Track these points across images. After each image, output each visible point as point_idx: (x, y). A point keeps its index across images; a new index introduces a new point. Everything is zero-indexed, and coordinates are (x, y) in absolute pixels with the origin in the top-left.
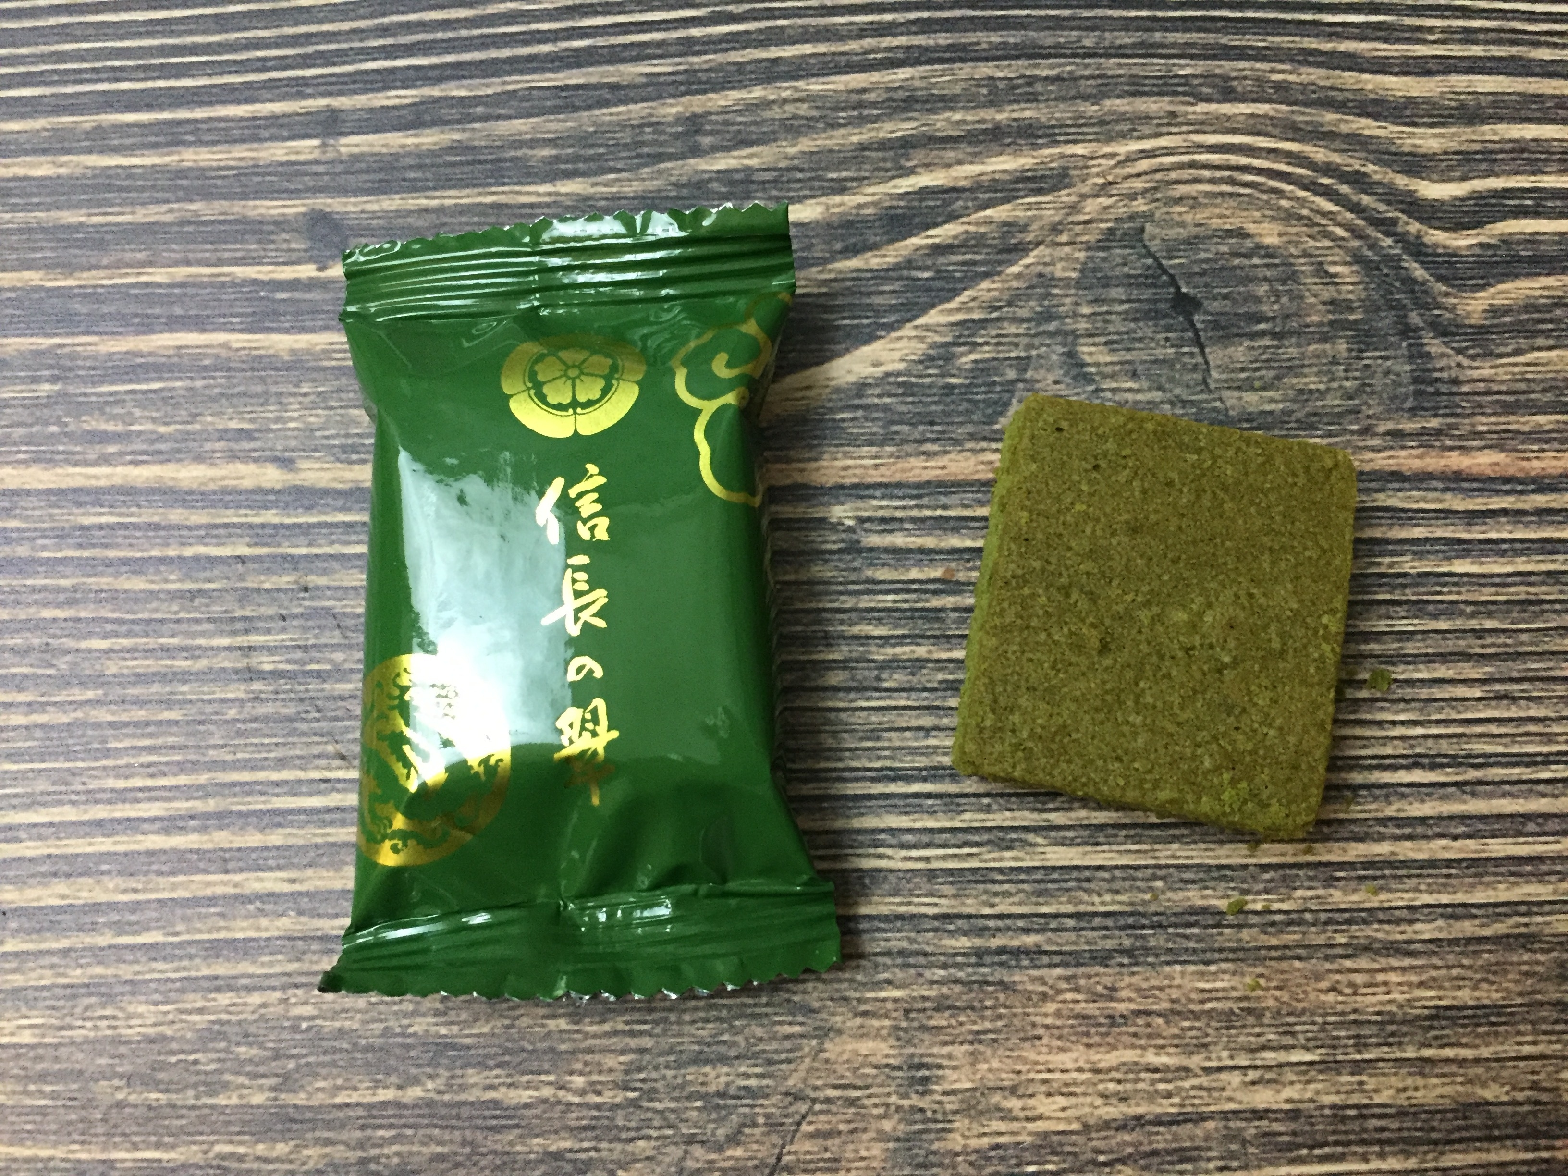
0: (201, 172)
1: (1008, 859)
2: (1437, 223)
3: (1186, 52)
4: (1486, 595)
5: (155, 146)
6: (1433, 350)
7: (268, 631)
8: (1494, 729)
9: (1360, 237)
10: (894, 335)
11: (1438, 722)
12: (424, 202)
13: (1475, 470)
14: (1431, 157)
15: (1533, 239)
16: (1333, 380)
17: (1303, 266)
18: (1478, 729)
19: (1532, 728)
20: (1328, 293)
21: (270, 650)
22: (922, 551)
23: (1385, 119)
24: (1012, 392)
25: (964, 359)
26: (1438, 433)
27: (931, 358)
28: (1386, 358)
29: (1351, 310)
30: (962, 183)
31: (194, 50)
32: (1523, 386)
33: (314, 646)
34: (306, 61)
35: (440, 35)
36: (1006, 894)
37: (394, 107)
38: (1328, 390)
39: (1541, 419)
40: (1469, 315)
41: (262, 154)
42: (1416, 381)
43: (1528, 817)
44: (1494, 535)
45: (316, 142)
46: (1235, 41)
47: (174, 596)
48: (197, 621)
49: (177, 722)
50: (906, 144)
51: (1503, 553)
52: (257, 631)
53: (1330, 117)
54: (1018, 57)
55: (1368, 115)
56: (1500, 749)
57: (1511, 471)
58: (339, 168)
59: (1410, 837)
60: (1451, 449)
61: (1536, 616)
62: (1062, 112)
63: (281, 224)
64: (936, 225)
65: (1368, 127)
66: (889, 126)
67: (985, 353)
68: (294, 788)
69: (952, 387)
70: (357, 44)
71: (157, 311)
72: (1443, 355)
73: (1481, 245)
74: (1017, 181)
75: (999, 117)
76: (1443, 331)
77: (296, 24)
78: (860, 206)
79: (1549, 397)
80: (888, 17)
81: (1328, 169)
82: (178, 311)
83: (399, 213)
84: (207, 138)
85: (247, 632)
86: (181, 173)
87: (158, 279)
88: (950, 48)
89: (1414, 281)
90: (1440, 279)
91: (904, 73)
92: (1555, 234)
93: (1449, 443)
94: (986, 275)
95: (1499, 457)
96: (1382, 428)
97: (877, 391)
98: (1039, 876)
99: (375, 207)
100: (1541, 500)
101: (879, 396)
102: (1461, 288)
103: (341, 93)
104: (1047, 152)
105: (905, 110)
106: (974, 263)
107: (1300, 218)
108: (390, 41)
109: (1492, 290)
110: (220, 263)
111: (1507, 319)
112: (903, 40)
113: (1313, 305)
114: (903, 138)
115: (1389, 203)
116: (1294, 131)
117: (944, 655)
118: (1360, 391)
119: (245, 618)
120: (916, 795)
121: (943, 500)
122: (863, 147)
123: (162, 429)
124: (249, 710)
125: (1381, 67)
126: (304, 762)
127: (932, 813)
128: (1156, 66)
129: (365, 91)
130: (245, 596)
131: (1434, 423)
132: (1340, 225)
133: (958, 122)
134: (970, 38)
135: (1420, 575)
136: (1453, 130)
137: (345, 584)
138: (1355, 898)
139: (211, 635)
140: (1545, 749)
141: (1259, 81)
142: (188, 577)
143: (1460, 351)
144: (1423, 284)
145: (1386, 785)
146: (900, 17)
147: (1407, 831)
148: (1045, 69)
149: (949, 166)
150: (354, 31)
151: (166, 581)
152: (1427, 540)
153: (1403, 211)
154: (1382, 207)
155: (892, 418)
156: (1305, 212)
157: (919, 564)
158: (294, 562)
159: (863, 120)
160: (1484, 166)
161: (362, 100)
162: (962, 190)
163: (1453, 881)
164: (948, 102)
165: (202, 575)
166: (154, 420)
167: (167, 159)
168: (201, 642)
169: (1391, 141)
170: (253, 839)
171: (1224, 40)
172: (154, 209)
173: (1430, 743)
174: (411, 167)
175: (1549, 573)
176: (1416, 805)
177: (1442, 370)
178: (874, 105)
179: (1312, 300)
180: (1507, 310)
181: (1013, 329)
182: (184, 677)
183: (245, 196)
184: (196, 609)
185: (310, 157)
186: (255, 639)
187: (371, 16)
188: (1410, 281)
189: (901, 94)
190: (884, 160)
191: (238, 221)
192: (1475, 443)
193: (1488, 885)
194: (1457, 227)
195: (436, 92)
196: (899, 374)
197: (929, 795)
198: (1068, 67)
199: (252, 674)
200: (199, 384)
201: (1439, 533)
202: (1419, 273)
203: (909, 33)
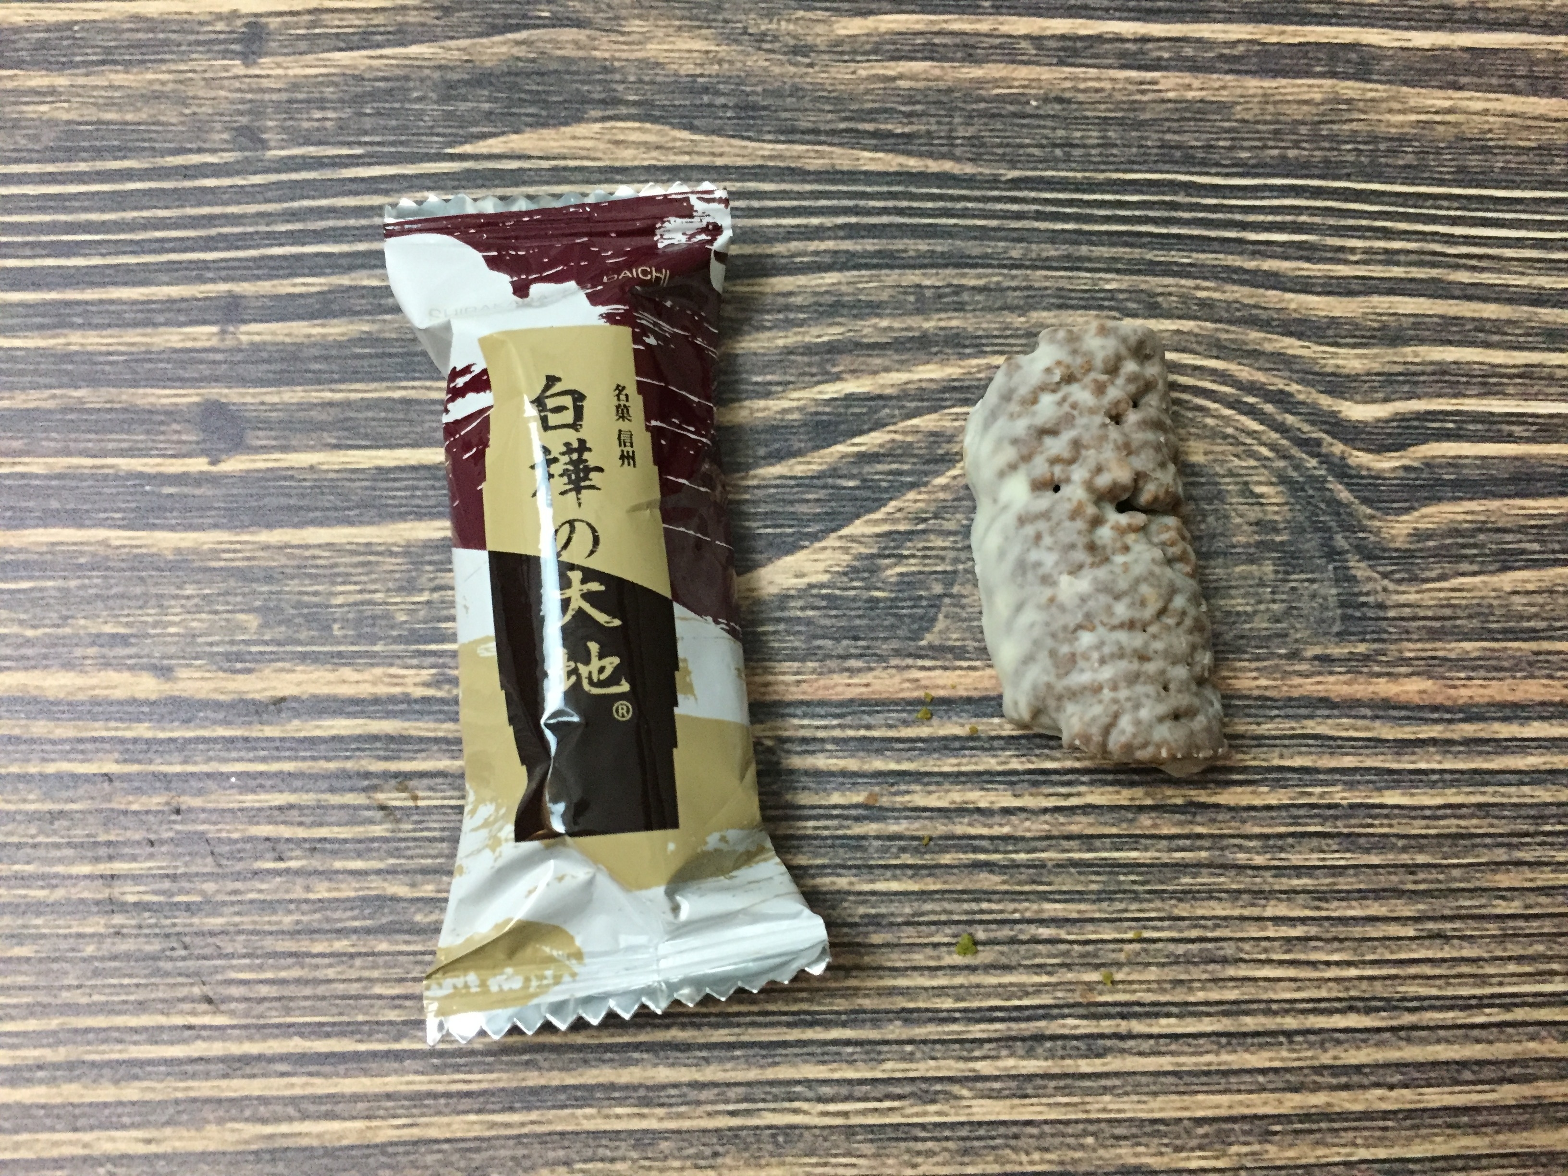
0: (89, 357)
1: (932, 1114)
2: (1359, 444)
3: (1112, 266)
4: (1417, 828)
5: (41, 327)
6: (1359, 574)
7: (134, 858)
8: (1428, 970)
9: (1285, 457)
10: (818, 545)
11: (1373, 963)
12: (328, 395)
13: (1403, 698)
14: (1354, 378)
15: (1455, 463)
16: (1260, 602)
17: (1229, 485)
18: (1412, 970)
19: (1465, 969)
20: (1254, 514)
21: (136, 879)
22: (844, 773)
23: (1308, 338)
24: (938, 607)
25: (889, 572)
26: (1366, 658)
27: (855, 570)
28: (1312, 581)
29: (1277, 531)
30: (888, 391)
31: (88, 227)
32: (1448, 612)
33: (185, 874)
34: (208, 244)
35: (352, 222)
36: (930, 1153)
37: (301, 295)
38: (1255, 612)
39: (1467, 646)
40: (1393, 538)
41: (156, 340)
42: (1342, 605)
43: (1463, 1064)
44: (1423, 766)
45: (214, 329)
46: (1160, 256)
47: (32, 817)
48: (57, 846)
49: (28, 960)
50: (833, 349)
51: (1433, 785)
52: (121, 857)
53: (1254, 335)
54: (946, 266)
55: (1291, 334)
56: (1434, 992)
57: (1439, 700)
58: (239, 357)
59: (1346, 1087)
60: (1379, 675)
61: (1467, 851)
62: (989, 323)
63: (172, 414)
64: (861, 433)
65: (1292, 346)
66: (815, 331)
67: (911, 566)
68: (153, 1035)
69: (878, 600)
70: (263, 228)
71: (31, 504)
72: (1369, 579)
73: (1406, 468)
74: (945, 390)
75: (926, 325)
76: (1369, 554)
77: (200, 204)
78: (785, 411)
79: (1475, 623)
80: (815, 221)
81: (1252, 388)
82: (54, 504)
83: (302, 406)
84: (96, 321)
85: (111, 858)
86: (68, 357)
87: (34, 469)
88: (879, 253)
89: (1339, 503)
90: (1365, 501)
91: (830, 278)
92: (1476, 458)
93: (1377, 669)
94: (913, 486)
95: (1427, 684)
96: (1310, 652)
97: (800, 603)
98: (964, 1133)
99: (275, 399)
100: (1469, 730)
101: (802, 609)
102: (1387, 511)
103: (245, 279)
104: (974, 362)
105: (831, 315)
106: (900, 473)
107: (1226, 437)
108: (298, 226)
109: (1416, 514)
110: (105, 454)
111: (1431, 544)
112: (830, 245)
113: (1239, 526)
114: (829, 342)
115: (1313, 423)
116: (1219, 349)
117: (867, 887)
118: (1288, 612)
119: (109, 844)
120: (835, 1042)
121: (867, 720)
122: (789, 351)
123: (30, 633)
124: (108, 947)
125: (1305, 286)
126: (168, 1005)
127: (851, 1062)
128: (1083, 280)
129: (270, 277)
130: (110, 818)
131: (1362, 648)
132: (1264, 444)
133: (885, 329)
134: (899, 244)
135: (1352, 806)
136: (1375, 351)
137: (223, 805)
138: (1291, 1153)
139: (72, 862)
140: (1478, 992)
141: (1185, 298)
142: (47, 796)
143: (1385, 575)
144: (1347, 506)
145: (1320, 1031)
146: (828, 221)
147: (1344, 1080)
148: (971, 279)
149: (875, 373)
150: (260, 215)
151: (25, 801)
152: (1356, 770)
153: (1327, 432)
154: (1306, 428)
155: (815, 632)
156: (1230, 431)
157: (840, 787)
158: (166, 779)
159: (790, 324)
160: (1406, 388)
161: (266, 287)
162: (890, 398)
163: (1390, 1134)
164: (874, 308)
165: (65, 794)
166: (21, 622)
167: (51, 342)
168: (60, 869)
169: (1314, 360)
170: (107, 1093)
171: (1149, 256)
172: (34, 394)
173: (1364, 985)
174: (316, 359)
175: (1479, 806)
176: (1352, 1052)
177: (1367, 594)
178: (800, 308)
179: (1238, 520)
180: (1429, 535)
181: (939, 543)
182: (38, 908)
183: (135, 384)
184: (55, 832)
185: (208, 344)
186: (119, 867)
187: (280, 200)
188: (1335, 504)
189: (829, 299)
190: (810, 365)
191: (125, 410)
192: (1403, 670)
193: (1424, 1138)
194: (1381, 449)
195: (345, 280)
196: (822, 586)
197: (848, 1043)
198: (995, 278)
199: (113, 906)
200: (73, 584)
201: (1369, 763)
202: (1344, 495)
203: (836, 238)
